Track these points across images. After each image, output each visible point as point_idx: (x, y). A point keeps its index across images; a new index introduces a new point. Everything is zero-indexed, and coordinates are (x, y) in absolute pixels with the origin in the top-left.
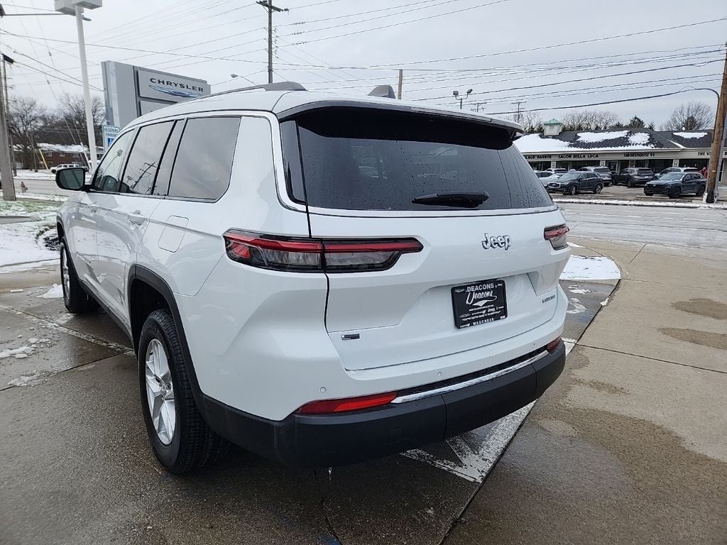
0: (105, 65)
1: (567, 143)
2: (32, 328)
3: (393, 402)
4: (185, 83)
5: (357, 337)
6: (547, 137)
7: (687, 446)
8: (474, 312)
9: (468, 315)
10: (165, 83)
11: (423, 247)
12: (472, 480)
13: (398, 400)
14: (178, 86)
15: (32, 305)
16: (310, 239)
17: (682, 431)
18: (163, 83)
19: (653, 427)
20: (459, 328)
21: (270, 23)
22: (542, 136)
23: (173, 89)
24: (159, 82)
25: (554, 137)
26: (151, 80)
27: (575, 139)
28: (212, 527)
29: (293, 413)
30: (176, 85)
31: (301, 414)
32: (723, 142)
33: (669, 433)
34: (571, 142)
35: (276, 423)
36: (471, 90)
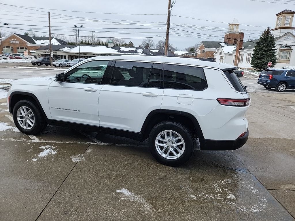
1: (117, 51)
2: (29, 143)
6: (109, 48)
22: (107, 47)
25: (112, 48)
27: (119, 49)
34: (118, 50)
35: (234, 141)
36: (82, 26)
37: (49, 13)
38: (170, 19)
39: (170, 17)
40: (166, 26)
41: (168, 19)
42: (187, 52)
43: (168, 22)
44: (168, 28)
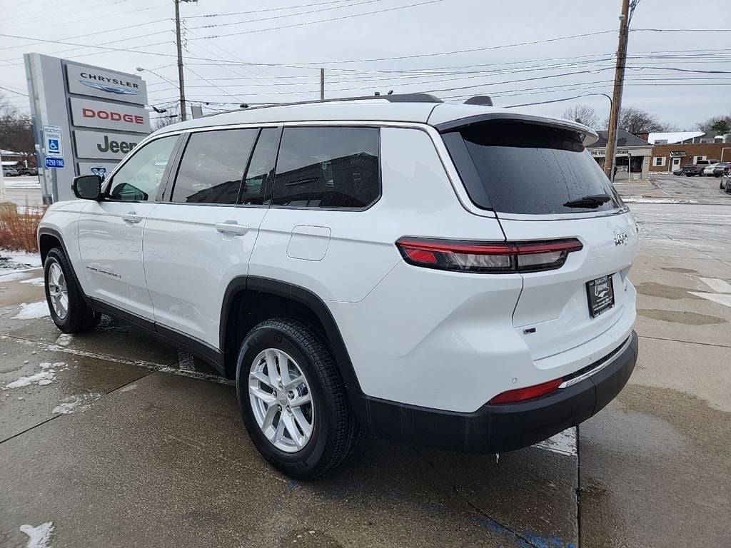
0: (28, 58)
2: (34, 352)
3: (560, 387)
4: (118, 79)
5: (533, 330)
7: (713, 406)
8: (599, 302)
9: (596, 305)
10: (97, 78)
11: (582, 246)
12: (568, 454)
13: (563, 385)
14: (111, 81)
15: (12, 327)
16: (505, 243)
17: (703, 395)
18: (95, 77)
19: (680, 394)
20: (594, 317)
21: (177, 14)
23: (105, 85)
24: (90, 77)
26: (81, 75)
28: (371, 524)
29: (486, 404)
30: (109, 81)
31: (494, 404)
32: (616, 142)
33: (695, 398)
35: (468, 415)
37: (322, 70)
38: (626, 42)
39: (627, 37)
40: (614, 63)
41: (621, 41)
42: (701, 134)
43: (619, 50)
44: (621, 68)
